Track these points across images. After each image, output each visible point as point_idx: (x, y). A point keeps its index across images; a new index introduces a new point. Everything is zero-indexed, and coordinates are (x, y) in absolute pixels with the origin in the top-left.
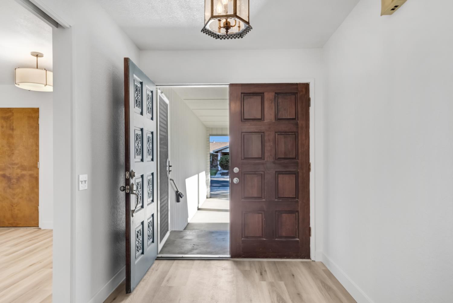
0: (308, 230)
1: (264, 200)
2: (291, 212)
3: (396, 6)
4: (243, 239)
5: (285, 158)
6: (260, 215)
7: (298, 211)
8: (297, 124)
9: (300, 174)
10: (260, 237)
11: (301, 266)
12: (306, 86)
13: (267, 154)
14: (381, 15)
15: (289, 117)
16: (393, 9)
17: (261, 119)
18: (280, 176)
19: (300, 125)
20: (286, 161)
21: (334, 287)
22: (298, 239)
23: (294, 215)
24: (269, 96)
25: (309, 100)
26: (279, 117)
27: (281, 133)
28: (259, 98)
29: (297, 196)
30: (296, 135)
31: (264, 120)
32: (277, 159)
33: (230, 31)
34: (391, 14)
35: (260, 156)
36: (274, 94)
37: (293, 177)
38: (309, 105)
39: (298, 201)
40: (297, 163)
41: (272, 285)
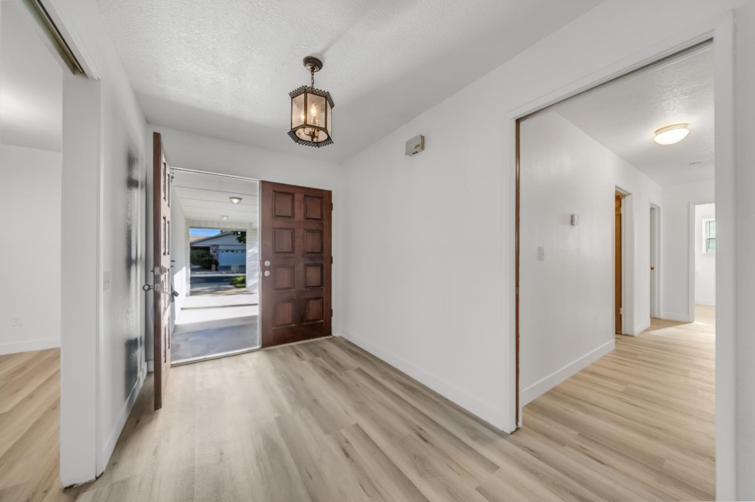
0: (331, 312)
1: (294, 290)
2: (316, 299)
3: (416, 152)
4: (274, 328)
5: (312, 253)
6: (290, 304)
7: (322, 298)
8: (322, 224)
9: (325, 266)
10: (290, 324)
11: (327, 342)
12: (329, 193)
13: (296, 249)
14: (406, 155)
15: (315, 217)
16: (414, 153)
17: (292, 217)
18: (308, 268)
19: (324, 225)
20: (313, 255)
21: (360, 352)
22: (322, 321)
23: (319, 301)
24: (299, 197)
25: (331, 204)
26: (308, 217)
27: (309, 231)
28: (290, 197)
29: (322, 284)
30: (321, 232)
31: (294, 218)
32: (307, 253)
33: (315, 140)
34: (411, 155)
35: (291, 251)
36: (303, 196)
37: (319, 269)
38: (331, 209)
39: (322, 289)
40: (322, 257)
41: (313, 362)
